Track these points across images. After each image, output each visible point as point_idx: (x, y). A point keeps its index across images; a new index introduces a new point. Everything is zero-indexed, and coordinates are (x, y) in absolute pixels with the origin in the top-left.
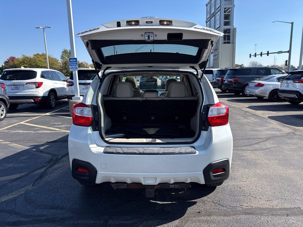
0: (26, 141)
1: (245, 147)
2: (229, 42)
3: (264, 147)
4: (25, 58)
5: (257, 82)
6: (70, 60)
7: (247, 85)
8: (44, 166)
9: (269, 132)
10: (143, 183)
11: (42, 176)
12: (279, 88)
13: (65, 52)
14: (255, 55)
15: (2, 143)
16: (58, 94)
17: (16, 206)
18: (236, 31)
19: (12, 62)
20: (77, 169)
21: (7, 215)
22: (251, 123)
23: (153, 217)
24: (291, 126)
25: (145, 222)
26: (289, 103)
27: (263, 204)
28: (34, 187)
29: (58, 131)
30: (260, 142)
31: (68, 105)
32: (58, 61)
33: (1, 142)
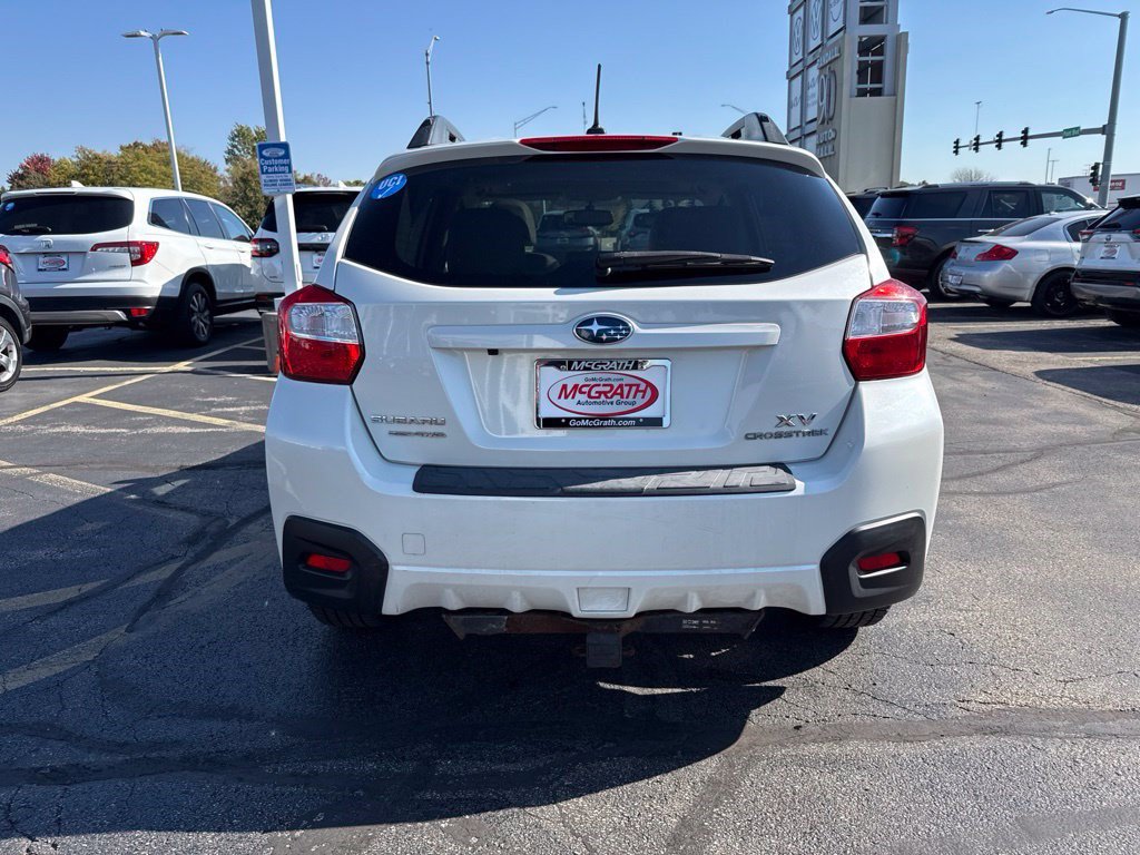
0: (99, 466)
1: (957, 483)
2: (881, 89)
3: (1030, 482)
4: (88, 158)
5: (989, 240)
6: (264, 153)
7: (950, 253)
8: (173, 558)
9: (1044, 426)
10: (577, 613)
11: (163, 594)
12: (1076, 263)
13: (240, 135)
14: (977, 145)
15: (4, 471)
16: (218, 290)
17: (64, 708)
18: (907, 45)
19: (40, 176)
20: (304, 557)
21: (27, 743)
22: (972, 396)
23: (612, 745)
24: (1128, 406)
25: (584, 764)
26: (1113, 324)
27: (1048, 691)
28: (134, 636)
29: (225, 427)
30: (1013, 465)
31: (262, 334)
32: (215, 170)
33: (2, 468)
